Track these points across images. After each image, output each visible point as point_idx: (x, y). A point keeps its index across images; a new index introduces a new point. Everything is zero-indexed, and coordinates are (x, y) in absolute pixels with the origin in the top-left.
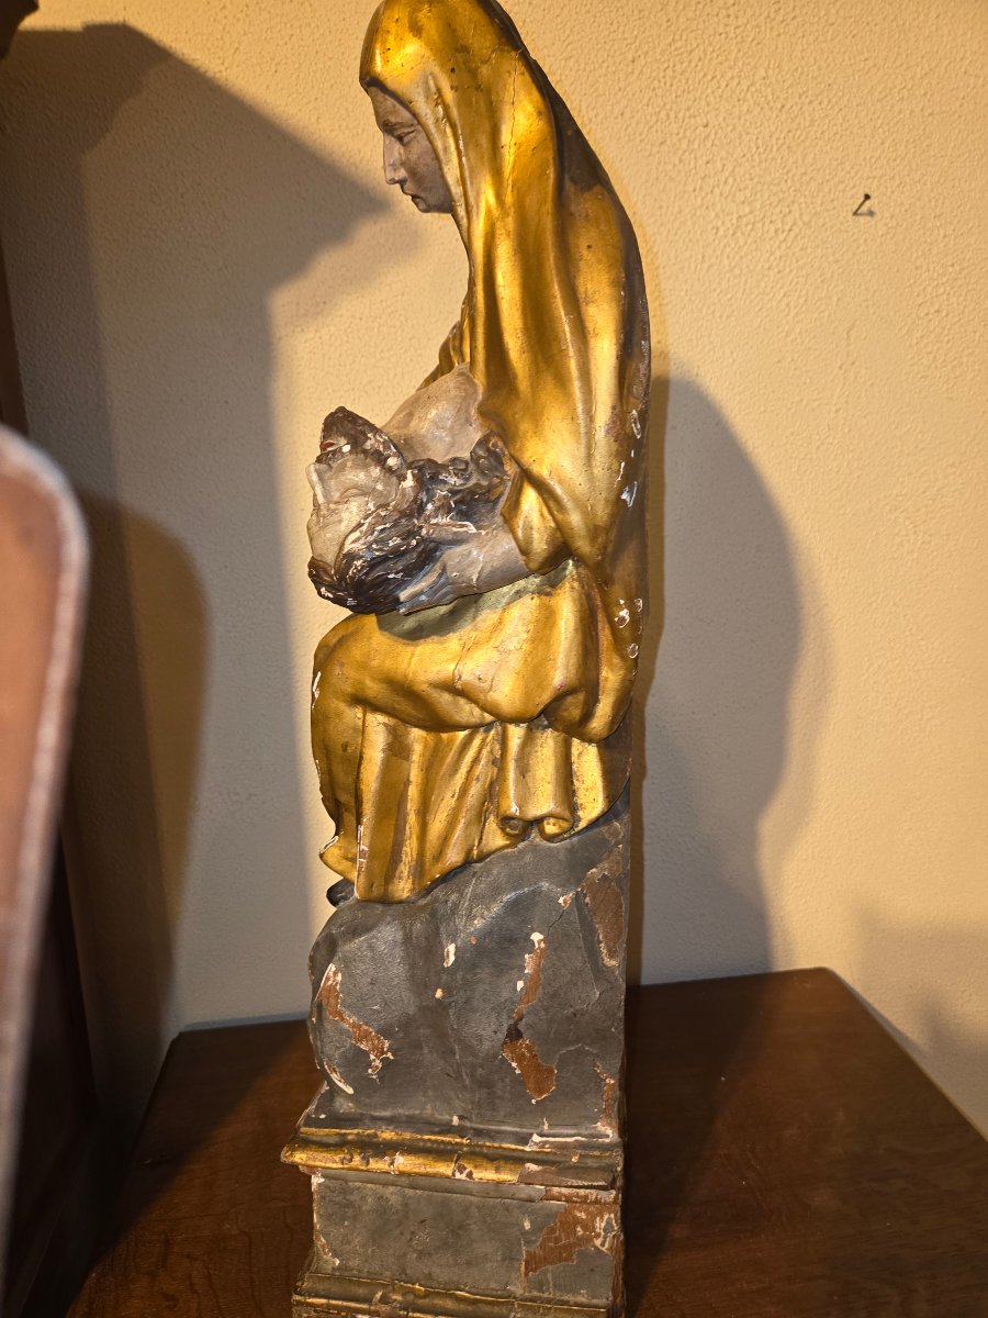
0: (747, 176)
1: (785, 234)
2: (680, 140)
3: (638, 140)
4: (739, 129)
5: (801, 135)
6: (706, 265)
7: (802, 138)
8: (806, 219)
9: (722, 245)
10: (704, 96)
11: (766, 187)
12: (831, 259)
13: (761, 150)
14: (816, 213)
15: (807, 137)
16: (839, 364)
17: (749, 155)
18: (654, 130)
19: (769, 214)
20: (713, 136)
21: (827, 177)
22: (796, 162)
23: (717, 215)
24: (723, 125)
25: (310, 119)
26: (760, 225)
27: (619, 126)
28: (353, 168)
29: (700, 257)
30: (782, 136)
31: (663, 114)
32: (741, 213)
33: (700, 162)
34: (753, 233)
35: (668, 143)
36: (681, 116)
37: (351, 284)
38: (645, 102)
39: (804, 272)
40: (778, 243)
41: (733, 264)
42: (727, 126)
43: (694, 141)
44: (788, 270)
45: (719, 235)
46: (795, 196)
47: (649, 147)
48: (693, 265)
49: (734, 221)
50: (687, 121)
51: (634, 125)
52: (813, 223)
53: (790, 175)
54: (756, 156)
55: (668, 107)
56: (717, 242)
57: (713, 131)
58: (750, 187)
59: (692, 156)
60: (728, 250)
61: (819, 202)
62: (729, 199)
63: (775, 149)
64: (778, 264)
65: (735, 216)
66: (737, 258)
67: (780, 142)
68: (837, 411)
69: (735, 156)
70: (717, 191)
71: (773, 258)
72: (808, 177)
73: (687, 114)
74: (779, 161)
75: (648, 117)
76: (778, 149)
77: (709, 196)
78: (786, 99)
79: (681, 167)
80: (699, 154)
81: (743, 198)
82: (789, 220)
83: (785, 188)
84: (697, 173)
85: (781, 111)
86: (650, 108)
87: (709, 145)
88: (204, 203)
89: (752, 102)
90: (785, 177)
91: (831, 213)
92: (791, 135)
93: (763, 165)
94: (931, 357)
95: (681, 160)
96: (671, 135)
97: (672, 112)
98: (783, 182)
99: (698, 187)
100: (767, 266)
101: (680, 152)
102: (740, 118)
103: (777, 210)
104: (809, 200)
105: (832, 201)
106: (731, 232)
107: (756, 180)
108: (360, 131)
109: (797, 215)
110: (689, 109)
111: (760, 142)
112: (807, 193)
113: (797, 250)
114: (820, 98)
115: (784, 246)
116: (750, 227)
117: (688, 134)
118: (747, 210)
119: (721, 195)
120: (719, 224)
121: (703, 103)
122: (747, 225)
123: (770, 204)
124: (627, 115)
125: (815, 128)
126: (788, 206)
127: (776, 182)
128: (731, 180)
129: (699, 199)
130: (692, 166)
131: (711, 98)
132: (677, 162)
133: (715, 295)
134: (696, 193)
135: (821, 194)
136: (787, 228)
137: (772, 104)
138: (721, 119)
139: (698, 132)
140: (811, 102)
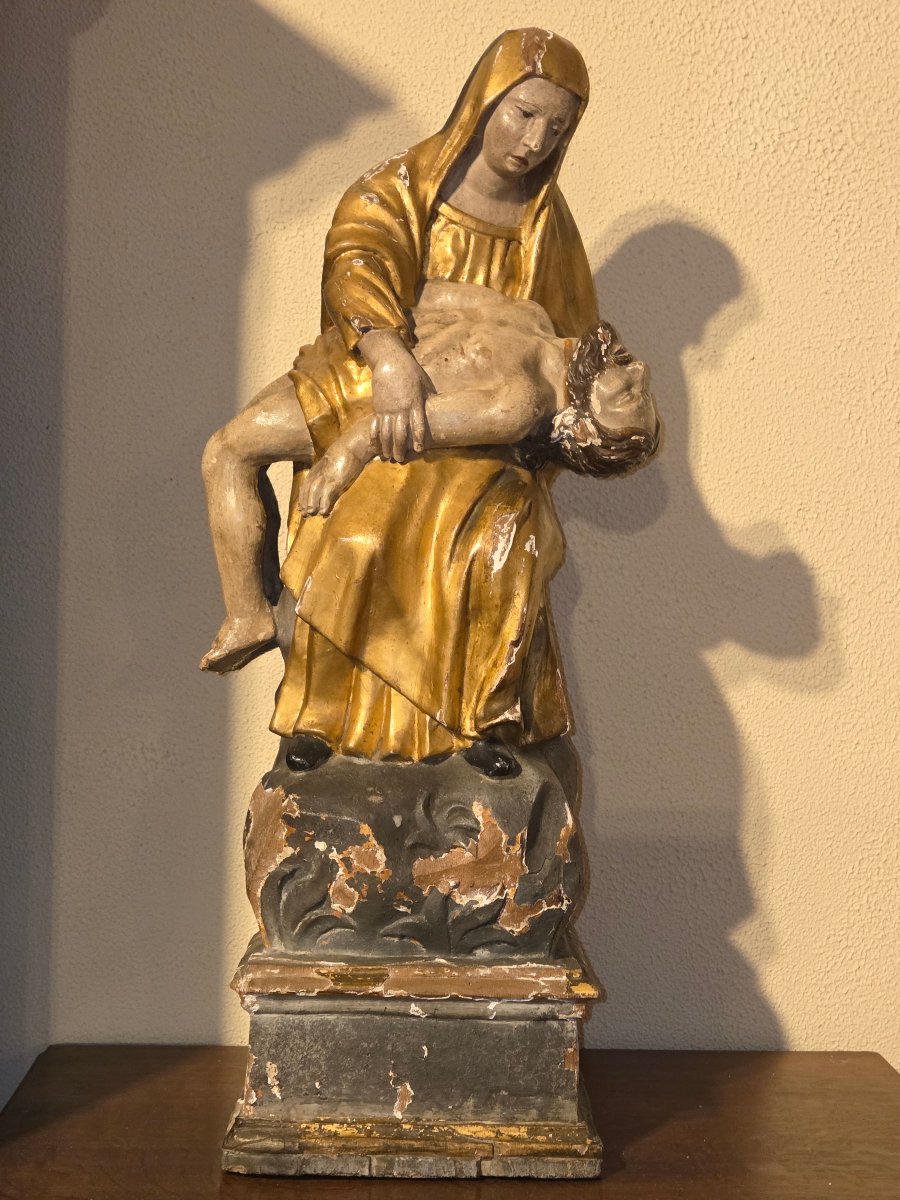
0: (792, 91)
1: (835, 153)
2: (715, 51)
3: (669, 48)
4: (783, 42)
5: (854, 50)
6: (742, 183)
7: (855, 54)
8: (859, 139)
9: (761, 162)
10: (743, 8)
11: (813, 103)
12: (889, 183)
13: (808, 64)
14: (871, 133)
15: (861, 53)
17: (794, 70)
18: (687, 39)
19: (816, 131)
20: (753, 48)
21: (885, 96)
22: (849, 79)
23: (756, 130)
24: (766, 38)
26: (806, 143)
27: (648, 34)
29: (736, 174)
30: (833, 51)
31: (697, 24)
32: (784, 130)
34: (797, 152)
35: (703, 53)
36: (717, 26)
38: (677, 11)
39: (857, 196)
40: (827, 162)
41: (774, 184)
42: (770, 38)
43: (731, 53)
44: (838, 192)
45: (758, 151)
46: (847, 114)
47: (680, 57)
48: (727, 182)
49: (776, 138)
50: (723, 31)
51: (664, 34)
52: (867, 144)
53: (842, 92)
54: (802, 71)
55: (703, 17)
56: (755, 158)
57: (754, 43)
58: (795, 103)
59: (730, 68)
60: (768, 167)
61: (875, 122)
62: (771, 113)
63: (824, 64)
64: (825, 187)
65: (777, 132)
66: (778, 177)
67: (830, 57)
69: (778, 70)
70: (756, 105)
71: (820, 178)
72: (862, 95)
73: (725, 26)
74: (829, 76)
75: (681, 26)
76: (828, 64)
77: (748, 109)
78: (838, 13)
79: (715, 79)
80: (737, 66)
81: (786, 115)
82: (840, 139)
83: (835, 106)
84: (733, 85)
85: (831, 25)
86: (683, 16)
87: (749, 57)
89: (798, 16)
90: (836, 94)
91: (889, 134)
92: (842, 51)
93: (810, 81)
95: (715, 72)
96: (706, 46)
97: (708, 22)
98: (833, 99)
99: (735, 100)
100: (813, 187)
101: (716, 63)
102: (784, 31)
103: (826, 128)
104: (863, 120)
105: (890, 121)
106: (772, 149)
107: (801, 96)
109: (849, 135)
110: (726, 20)
111: (807, 56)
112: (861, 112)
113: (850, 171)
114: (877, 13)
115: (833, 167)
116: (793, 145)
117: (725, 45)
118: (791, 126)
119: (761, 109)
120: (758, 140)
121: (743, 13)
122: (790, 142)
123: (818, 122)
124: (658, 22)
125: (871, 43)
126: (839, 125)
127: (825, 99)
128: (772, 95)
129: (736, 113)
131: (752, 10)
132: (711, 73)
133: (752, 214)
134: (733, 106)
135: (878, 114)
136: (837, 147)
137: (820, 18)
138: (763, 31)
139: (736, 43)
140: (866, 17)
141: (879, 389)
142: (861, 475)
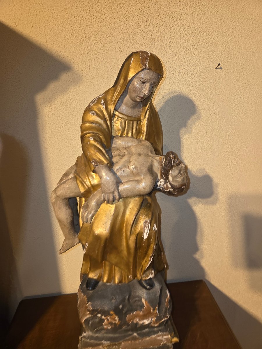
0: (183, 58)
1: (195, 75)
2: (162, 47)
3: (148, 47)
4: (180, 43)
5: (200, 44)
6: (170, 85)
7: (200, 45)
8: (201, 70)
9: (175, 78)
10: (169, 33)
11: (189, 61)
12: (208, 82)
13: (187, 49)
14: (204, 69)
15: (202, 45)
16: (210, 114)
17: (183, 51)
18: (153, 44)
19: (190, 69)
20: (172, 45)
21: (208, 57)
22: (198, 53)
23: (174, 70)
24: (176, 42)
25: (44, 41)
26: (187, 72)
27: (143, 43)
28: (59, 57)
29: (168, 82)
30: (194, 45)
31: (156, 39)
32: (181, 69)
33: (168, 53)
34: (184, 75)
35: (158, 48)
36: (162, 39)
37: (60, 92)
38: (150, 35)
39: (200, 86)
40: (192, 77)
41: (178, 84)
42: (177, 42)
43: (166, 47)
44: (195, 86)
45: (174, 76)
46: (198, 63)
47: (152, 50)
48: (166, 85)
49: (179, 71)
50: (164, 41)
51: (147, 43)
52: (203, 72)
53: (196, 57)
54: (186, 51)
55: (158, 36)
56: (174, 77)
57: (172, 44)
58: (184, 61)
59: (166, 52)
60: (177, 80)
61: (205, 65)
62: (177, 64)
63: (192, 49)
64: (192, 84)
65: (179, 70)
66: (180, 82)
67: (193, 47)
68: (209, 127)
69: (179, 52)
70: (173, 62)
71: (191, 82)
72: (202, 57)
73: (164, 39)
74: (193, 53)
75: (152, 40)
76: (193, 49)
77: (171, 64)
78: (195, 33)
79: (162, 55)
80: (168, 51)
81: (181, 64)
82: (196, 71)
83: (194, 61)
84: (167, 57)
85: (194, 37)
86: (152, 36)
87: (171, 48)
88: (12, 68)
89: (184, 34)
90: (195, 58)
91: (209, 68)
92: (197, 44)
93: (188, 54)
94: (238, 111)
95: (162, 53)
96: (159, 45)
97: (159, 38)
98: (194, 59)
99: (168, 61)
100: (189, 85)
101: (162, 51)
102: (181, 39)
103: (192, 68)
104: (202, 65)
105: (209, 65)
106: (178, 75)
107: (185, 59)
108: (60, 45)
109: (198, 69)
110: (164, 37)
111: (187, 47)
112: (201, 62)
113: (198, 79)
114: (206, 32)
115: (194, 78)
116: (183, 73)
117: (164, 45)
118: (183, 68)
119: (175, 63)
120: (174, 72)
121: (169, 34)
122: (183, 72)
123: (190, 66)
124: (145, 39)
125: (204, 42)
126: (195, 66)
127: (192, 59)
128: (178, 59)
129: (168, 65)
130: (166, 55)
131: (172, 33)
132: (161, 54)
133: (173, 93)
134: (167, 63)
135: (206, 63)
136: (195, 73)
137: (191, 35)
138: (175, 40)
139: (167, 44)
140: (203, 34)
141: (205, 137)
142: (200, 158)
